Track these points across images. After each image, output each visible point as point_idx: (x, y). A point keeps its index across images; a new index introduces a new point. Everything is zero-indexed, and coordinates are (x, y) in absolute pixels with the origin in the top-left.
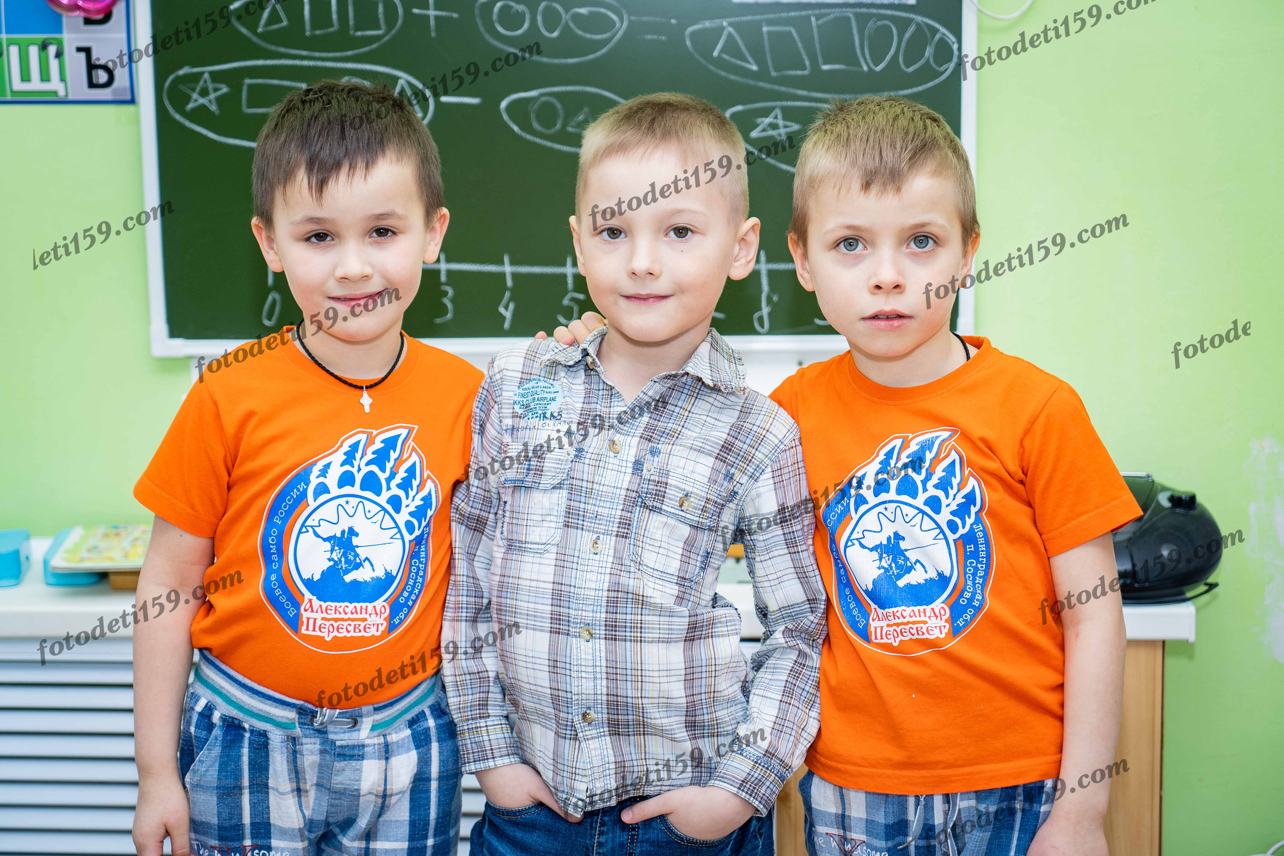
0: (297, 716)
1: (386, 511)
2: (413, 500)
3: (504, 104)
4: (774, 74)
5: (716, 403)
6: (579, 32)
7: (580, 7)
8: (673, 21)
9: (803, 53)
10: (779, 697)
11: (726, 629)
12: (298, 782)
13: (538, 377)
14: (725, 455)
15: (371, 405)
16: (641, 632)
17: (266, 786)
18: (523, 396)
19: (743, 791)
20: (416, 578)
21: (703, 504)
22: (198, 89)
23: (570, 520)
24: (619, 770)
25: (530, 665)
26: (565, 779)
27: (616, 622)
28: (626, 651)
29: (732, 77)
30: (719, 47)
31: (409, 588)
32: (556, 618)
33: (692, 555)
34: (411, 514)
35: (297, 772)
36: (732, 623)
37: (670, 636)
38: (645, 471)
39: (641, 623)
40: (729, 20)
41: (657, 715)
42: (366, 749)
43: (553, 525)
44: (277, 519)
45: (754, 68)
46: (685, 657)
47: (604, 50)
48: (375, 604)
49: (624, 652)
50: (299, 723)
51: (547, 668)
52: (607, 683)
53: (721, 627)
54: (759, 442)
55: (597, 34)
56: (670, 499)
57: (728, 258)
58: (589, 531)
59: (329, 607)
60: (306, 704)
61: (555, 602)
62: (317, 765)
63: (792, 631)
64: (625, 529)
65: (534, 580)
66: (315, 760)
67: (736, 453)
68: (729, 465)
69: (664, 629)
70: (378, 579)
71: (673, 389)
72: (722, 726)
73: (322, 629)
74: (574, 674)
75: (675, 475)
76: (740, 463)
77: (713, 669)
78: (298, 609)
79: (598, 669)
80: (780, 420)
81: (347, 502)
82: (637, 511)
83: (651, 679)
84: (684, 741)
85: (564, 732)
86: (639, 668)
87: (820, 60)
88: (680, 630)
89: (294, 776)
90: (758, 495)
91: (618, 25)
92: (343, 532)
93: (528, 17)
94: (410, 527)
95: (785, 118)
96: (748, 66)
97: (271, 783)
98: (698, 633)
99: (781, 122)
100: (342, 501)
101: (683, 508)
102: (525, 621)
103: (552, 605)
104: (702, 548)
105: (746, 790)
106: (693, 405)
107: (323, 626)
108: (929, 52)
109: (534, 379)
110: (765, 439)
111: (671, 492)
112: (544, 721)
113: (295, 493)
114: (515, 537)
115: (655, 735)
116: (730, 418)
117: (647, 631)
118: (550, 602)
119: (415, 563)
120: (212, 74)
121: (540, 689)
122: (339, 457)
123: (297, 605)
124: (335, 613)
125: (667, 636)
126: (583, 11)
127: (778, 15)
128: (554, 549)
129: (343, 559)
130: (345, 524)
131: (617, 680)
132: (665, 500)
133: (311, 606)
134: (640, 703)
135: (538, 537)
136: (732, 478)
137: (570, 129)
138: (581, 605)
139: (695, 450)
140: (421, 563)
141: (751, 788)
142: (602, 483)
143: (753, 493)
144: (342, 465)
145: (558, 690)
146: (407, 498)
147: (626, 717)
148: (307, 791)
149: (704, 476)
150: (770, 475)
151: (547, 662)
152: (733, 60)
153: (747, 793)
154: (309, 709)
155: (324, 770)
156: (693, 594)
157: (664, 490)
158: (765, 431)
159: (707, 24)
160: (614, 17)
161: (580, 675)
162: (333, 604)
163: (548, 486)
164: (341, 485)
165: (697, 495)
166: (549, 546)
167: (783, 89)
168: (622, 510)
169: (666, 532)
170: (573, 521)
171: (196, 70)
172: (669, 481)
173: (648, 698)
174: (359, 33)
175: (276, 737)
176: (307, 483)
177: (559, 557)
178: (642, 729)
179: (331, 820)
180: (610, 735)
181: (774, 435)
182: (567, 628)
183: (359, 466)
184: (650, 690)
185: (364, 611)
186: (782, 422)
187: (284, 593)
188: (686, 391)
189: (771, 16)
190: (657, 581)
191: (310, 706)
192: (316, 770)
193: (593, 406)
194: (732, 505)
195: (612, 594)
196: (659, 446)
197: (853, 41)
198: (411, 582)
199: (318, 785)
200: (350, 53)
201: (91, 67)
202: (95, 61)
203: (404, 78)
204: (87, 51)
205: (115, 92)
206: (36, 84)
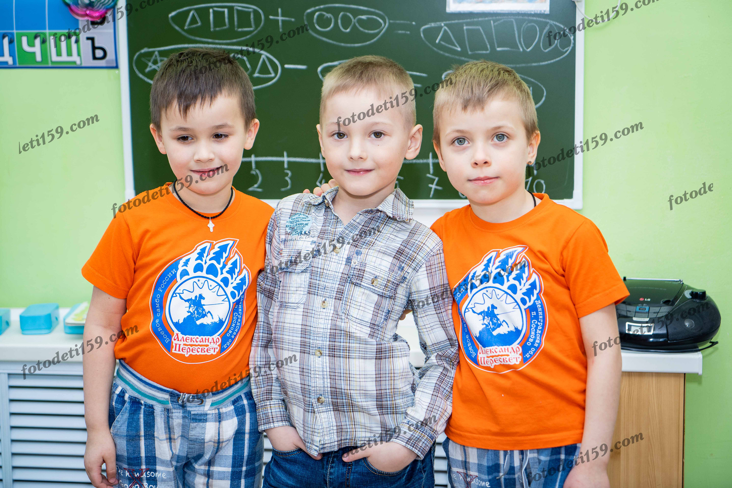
0: (170, 397)
1: (220, 286)
2: (235, 280)
3: (320, 69)
4: (470, 53)
5: (396, 228)
6: (362, 29)
7: (362, 15)
8: (414, 23)
9: (486, 41)
10: (432, 393)
11: (400, 353)
12: (170, 434)
13: (300, 213)
14: (399, 256)
15: (214, 228)
16: (349, 353)
17: (153, 436)
18: (291, 222)
19: (409, 444)
20: (236, 323)
21: (385, 283)
22: (152, 60)
23: (311, 290)
24: (339, 431)
25: (290, 371)
26: (309, 435)
27: (335, 347)
28: (340, 363)
29: (447, 54)
30: (439, 37)
31: (232, 328)
32: (303, 345)
33: (379, 312)
34: (234, 288)
35: (169, 429)
36: (404, 350)
37: (365, 355)
38: (352, 263)
39: (349, 348)
40: (445, 22)
41: (359, 400)
42: (208, 416)
43: (302, 293)
44: (160, 289)
45: (459, 49)
46: (375, 368)
47: (375, 39)
48: (213, 337)
49: (339, 364)
50: (171, 401)
51: (299, 373)
52: (330, 380)
53: (398, 352)
54: (419, 250)
55: (371, 30)
56: (366, 279)
57: (405, 148)
58: (321, 296)
59: (188, 338)
60: (174, 391)
61: (303, 335)
62: (181, 425)
63: (441, 356)
64: (340, 295)
65: (292, 324)
66: (180, 422)
67: (405, 255)
68: (401, 262)
69: (362, 351)
70: (215, 323)
71: (372, 220)
72: (399, 408)
73: (184, 350)
74: (312, 376)
75: (370, 266)
76: (408, 261)
77: (393, 376)
78: (171, 339)
79: (325, 373)
80: (432, 238)
81: (199, 280)
82: (348, 285)
83: (355, 379)
84: (375, 415)
85: (308, 408)
86: (348, 373)
87: (496, 45)
88: (371, 352)
89: (167, 430)
90: (418, 280)
91: (383, 25)
92: (196, 297)
93: (333, 20)
94: (233, 295)
96: (456, 48)
97: (156, 434)
98: (383, 355)
100: (196, 280)
101: (373, 285)
102: (287, 346)
103: (301, 337)
104: (386, 308)
105: (410, 444)
106: (383, 228)
107: (184, 348)
109: (298, 214)
110: (422, 248)
111: (367, 275)
112: (298, 403)
113: (170, 275)
114: (283, 301)
115: (359, 412)
116: (404, 236)
117: (352, 352)
118: (300, 335)
119: (236, 314)
120: (159, 52)
121: (295, 384)
122: (195, 255)
123: (170, 337)
124: (191, 342)
125: (363, 355)
126: (364, 17)
127: (472, 20)
128: (302, 306)
129: (196, 312)
130: (197, 292)
131: (335, 379)
132: (363, 279)
133: (178, 337)
134: (349, 392)
135: (294, 300)
136: (403, 269)
138: (316, 337)
139: (382, 252)
140: (239, 314)
141: (414, 443)
142: (329, 269)
143: (416, 279)
144: (196, 260)
145: (305, 385)
146: (232, 279)
147: (342, 400)
148: (174, 439)
149: (386, 267)
150: (425, 269)
151: (298, 369)
152: (447, 45)
153: (411, 445)
154: (176, 393)
155: (185, 428)
156: (379, 333)
157: (362, 274)
158: (422, 244)
159: (433, 25)
160: (381, 21)
161: (315, 376)
162: (190, 337)
163: (299, 271)
164: (195, 271)
165: (382, 277)
166: (299, 304)
168: (339, 284)
169: (364, 297)
170: (312, 290)
171: (151, 50)
172: (366, 269)
173: (354, 390)
174: (240, 30)
175: (158, 409)
176: (177, 269)
177: (305, 310)
178: (351, 408)
179: (189, 456)
180: (334, 410)
181: (428, 247)
182: (309, 350)
183: (206, 260)
184: (355, 385)
185: (207, 341)
186: (433, 240)
187: (163, 330)
188: (379, 221)
189: (469, 20)
190: (358, 325)
191: (176, 392)
192: (181, 428)
193: (327, 228)
194: (403, 285)
195: (333, 331)
196: (362, 250)
197: (514, 34)
198: (233, 325)
199: (182, 436)
200: (235, 40)
201: (94, 48)
202: (97, 45)
203: (264, 54)
204: (92, 39)
205: (107, 62)
206: (64, 58)
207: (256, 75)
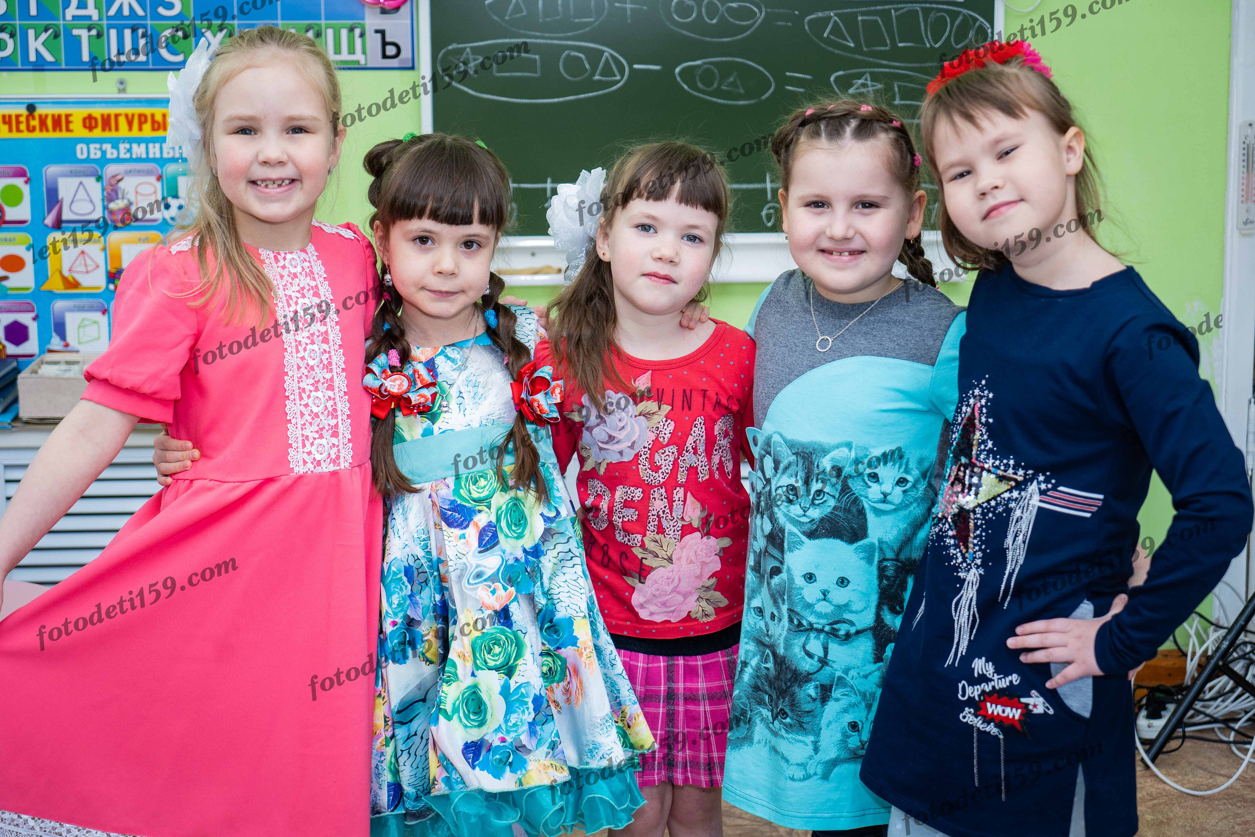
3: (677, 70)
4: (865, 49)
6: (732, 20)
7: (732, 2)
8: (796, 12)
9: (886, 35)
22: (462, 59)
29: (837, 51)
30: (828, 30)
40: (835, 12)
45: (852, 45)
47: (748, 33)
55: (744, 21)
87: (897, 40)
91: (758, 14)
93: (695, 9)
95: (872, 81)
96: (848, 44)
99: (869, 83)
108: (971, 34)
120: (472, 48)
126: (734, 5)
127: (868, 9)
137: (724, 88)
152: (837, 40)
159: (820, 14)
160: (756, 10)
167: (871, 60)
171: (461, 46)
174: (577, 20)
189: (864, 9)
197: (919, 25)
200: (570, 34)
201: (385, 44)
202: (388, 39)
203: (608, 52)
204: (382, 33)
205: (401, 61)
206: (345, 56)
207: (597, 77)
